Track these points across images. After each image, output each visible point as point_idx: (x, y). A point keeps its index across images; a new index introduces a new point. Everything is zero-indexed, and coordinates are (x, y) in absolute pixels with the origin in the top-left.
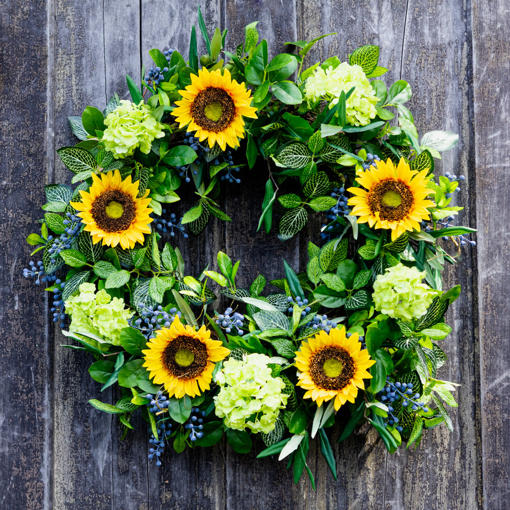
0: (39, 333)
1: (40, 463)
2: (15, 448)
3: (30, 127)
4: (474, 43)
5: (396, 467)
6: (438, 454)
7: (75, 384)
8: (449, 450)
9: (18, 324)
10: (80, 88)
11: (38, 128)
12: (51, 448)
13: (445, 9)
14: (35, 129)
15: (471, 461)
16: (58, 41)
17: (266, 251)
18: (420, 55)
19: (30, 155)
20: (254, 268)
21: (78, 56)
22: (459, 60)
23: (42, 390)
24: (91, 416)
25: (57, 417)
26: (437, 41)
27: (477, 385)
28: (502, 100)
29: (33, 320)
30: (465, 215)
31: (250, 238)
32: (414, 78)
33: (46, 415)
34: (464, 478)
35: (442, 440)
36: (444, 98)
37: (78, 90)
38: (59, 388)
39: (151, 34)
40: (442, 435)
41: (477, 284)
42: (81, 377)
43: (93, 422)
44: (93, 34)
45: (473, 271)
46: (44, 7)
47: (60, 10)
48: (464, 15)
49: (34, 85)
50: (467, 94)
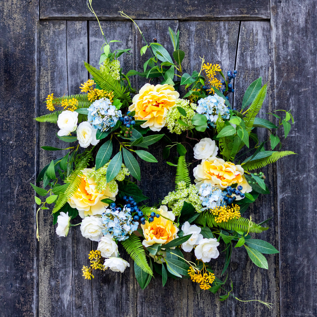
0: (31, 228)
1: (32, 302)
2: (17, 293)
3: (26, 111)
4: (275, 67)
5: (232, 304)
6: (255, 297)
7: (51, 257)
8: (262, 295)
9: (19, 223)
10: (53, 89)
11: (30, 112)
12: (38, 293)
13: (259, 48)
14: (28, 112)
15: (274, 301)
16: (41, 62)
17: (159, 183)
18: (245, 74)
19: (26, 127)
20: (153, 192)
21: (52, 71)
22: (266, 77)
23: (33, 260)
24: (60, 275)
25: (41, 276)
26: (254, 66)
27: (277, 258)
28: (290, 99)
29: (27, 221)
31: (151, 176)
32: (242, 86)
33: (35, 275)
34: (270, 310)
35: (258, 289)
38: (42, 259)
39: (95, 59)
40: (257, 286)
41: (277, 201)
42: (55, 253)
43: (61, 279)
44: (61, 59)
45: (274, 194)
46: (33, 43)
47: (41, 45)
48: (269, 52)
49: (28, 87)
50: (271, 96)
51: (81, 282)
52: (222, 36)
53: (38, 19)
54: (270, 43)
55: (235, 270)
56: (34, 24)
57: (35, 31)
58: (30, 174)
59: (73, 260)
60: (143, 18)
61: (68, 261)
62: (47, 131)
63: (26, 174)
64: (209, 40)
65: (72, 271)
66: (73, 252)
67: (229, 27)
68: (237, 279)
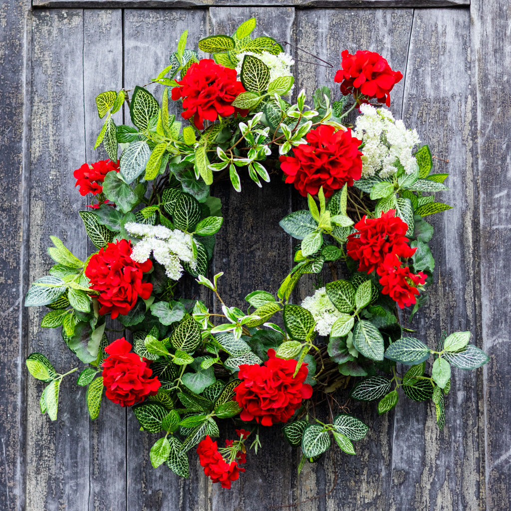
0: (12, 402)
3: (4, 180)
4: (479, 96)
7: (49, 457)
10: (57, 139)
11: (12, 181)
13: (447, 60)
14: (9, 181)
16: (34, 88)
18: (421, 109)
21: (55, 104)
22: (463, 115)
23: (14, 463)
24: (66, 493)
25: (29, 493)
26: (439, 94)
27: (481, 462)
28: (508, 158)
29: (5, 388)
30: (469, 279)
33: (17, 491)
36: (447, 154)
37: (55, 140)
38: (32, 461)
39: (134, 82)
42: (56, 449)
43: (68, 498)
44: (72, 81)
45: (476, 339)
46: (20, 52)
47: (36, 56)
48: (468, 67)
49: (9, 135)
50: (471, 150)
51: (106, 506)
52: (380, 38)
53: (30, 7)
54: (469, 49)
55: (401, 484)
56: (22, 15)
57: (23, 28)
58: (11, 300)
59: (92, 463)
60: (228, 4)
61: (82, 465)
62: (45, 217)
63: (3, 300)
64: (354, 46)
65: (88, 484)
66: (92, 447)
67: (393, 21)
68: (405, 501)
